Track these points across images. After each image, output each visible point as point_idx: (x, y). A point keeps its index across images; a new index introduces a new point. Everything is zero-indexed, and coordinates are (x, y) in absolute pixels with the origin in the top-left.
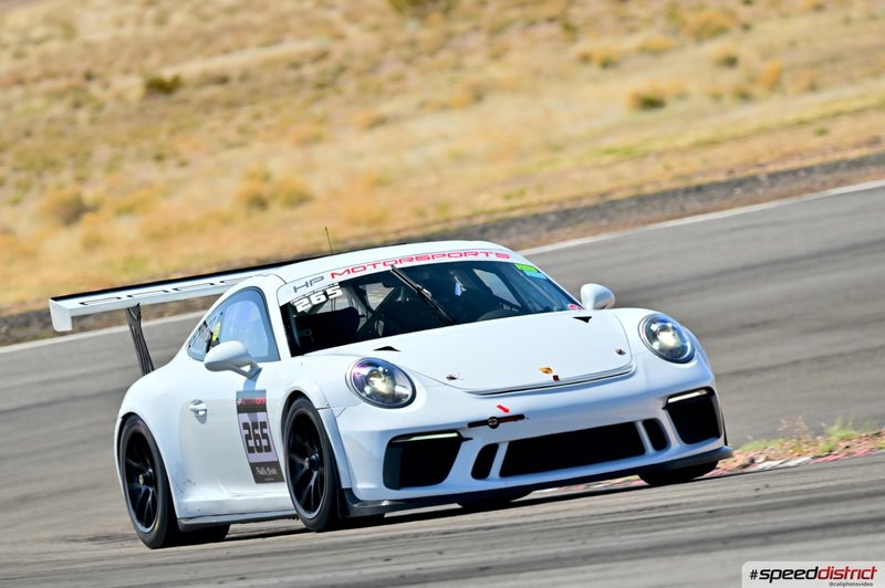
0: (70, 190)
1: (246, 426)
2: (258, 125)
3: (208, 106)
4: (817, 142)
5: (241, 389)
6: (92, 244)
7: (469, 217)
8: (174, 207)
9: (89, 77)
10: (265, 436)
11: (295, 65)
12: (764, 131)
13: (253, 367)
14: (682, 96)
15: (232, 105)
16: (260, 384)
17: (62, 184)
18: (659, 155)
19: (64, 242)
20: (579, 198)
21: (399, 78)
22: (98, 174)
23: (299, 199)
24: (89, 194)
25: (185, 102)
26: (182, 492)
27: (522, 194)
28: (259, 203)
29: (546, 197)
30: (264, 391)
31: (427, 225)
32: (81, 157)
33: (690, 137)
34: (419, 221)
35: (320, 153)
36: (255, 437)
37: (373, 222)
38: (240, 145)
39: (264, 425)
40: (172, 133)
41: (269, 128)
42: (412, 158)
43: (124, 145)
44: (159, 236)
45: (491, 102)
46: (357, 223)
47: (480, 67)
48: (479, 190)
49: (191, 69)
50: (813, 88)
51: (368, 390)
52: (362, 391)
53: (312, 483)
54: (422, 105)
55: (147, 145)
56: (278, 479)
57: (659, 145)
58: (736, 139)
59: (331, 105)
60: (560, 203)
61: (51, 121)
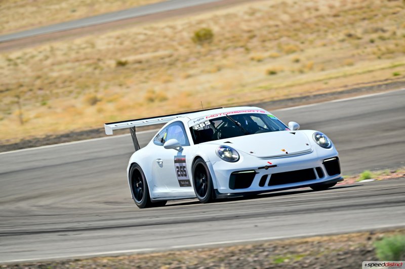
0: (93, 95)
1: (177, 167)
2: (151, 76)
3: (135, 70)
4: (324, 86)
5: (176, 155)
6: (100, 111)
8: (126, 100)
9: (99, 60)
10: (185, 171)
11: (162, 58)
12: (308, 83)
13: (180, 148)
14: (282, 71)
15: (143, 70)
16: (183, 154)
17: (90, 93)
18: (276, 89)
19: (92, 110)
21: (195, 63)
22: (102, 90)
23: (164, 99)
24: (99, 96)
25: (128, 69)
26: (153, 190)
27: (232, 99)
28: (151, 100)
30: (185, 156)
32: (97, 85)
33: (285, 84)
35: (170, 85)
36: (181, 171)
38: (146, 82)
39: (184, 167)
40: (125, 77)
41: (154, 77)
42: (199, 88)
43: (110, 81)
44: (121, 109)
45: (223, 71)
47: (219, 60)
48: (219, 98)
49: (131, 58)
50: (323, 70)
51: (223, 156)
52: (221, 156)
53: (203, 187)
55: (116, 81)
56: (189, 185)
57: (275, 86)
58: (300, 85)
59: (173, 71)
61: (88, 73)
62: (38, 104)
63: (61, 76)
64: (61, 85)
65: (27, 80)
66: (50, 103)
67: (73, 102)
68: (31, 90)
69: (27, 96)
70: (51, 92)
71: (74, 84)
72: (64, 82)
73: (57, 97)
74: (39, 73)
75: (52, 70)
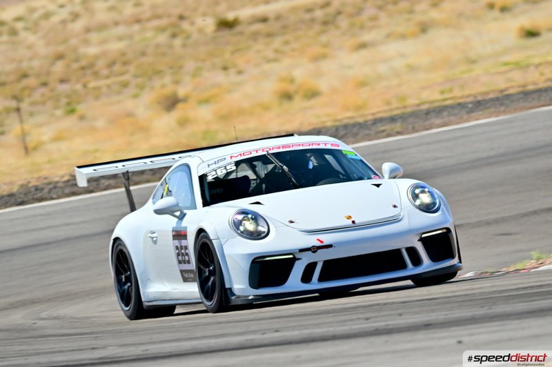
0: (169, 90)
2: (286, 48)
3: (255, 36)
6: (183, 123)
7: (418, 105)
8: (235, 99)
9: (181, 18)
11: (310, 10)
15: (270, 35)
17: (164, 86)
18: (537, 66)
19: (167, 121)
20: (487, 93)
21: (374, 18)
22: (187, 79)
23: (313, 94)
24: (182, 91)
25: (241, 33)
27: (451, 90)
28: (287, 96)
29: (466, 92)
31: (391, 110)
32: (176, 68)
34: (387, 108)
35: (325, 65)
37: (359, 108)
38: (275, 60)
40: (233, 53)
41: (293, 50)
42: (382, 69)
43: (204, 61)
44: (225, 118)
45: (432, 33)
46: (348, 109)
47: (424, 12)
48: (423, 88)
49: (245, 13)
54: (389, 36)
55: (217, 60)
57: (536, 60)
59: (331, 36)
60: (475, 96)
61: (158, 46)
62: (59, 112)
63: (104, 54)
64: (105, 72)
65: (36, 64)
66: (81, 108)
67: (129, 104)
68: (45, 84)
69: (37, 96)
70: (85, 86)
71: (132, 68)
72: (112, 64)
73: (97, 98)
74: (61, 48)
75: (86, 42)
